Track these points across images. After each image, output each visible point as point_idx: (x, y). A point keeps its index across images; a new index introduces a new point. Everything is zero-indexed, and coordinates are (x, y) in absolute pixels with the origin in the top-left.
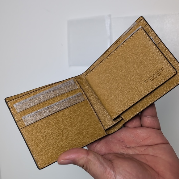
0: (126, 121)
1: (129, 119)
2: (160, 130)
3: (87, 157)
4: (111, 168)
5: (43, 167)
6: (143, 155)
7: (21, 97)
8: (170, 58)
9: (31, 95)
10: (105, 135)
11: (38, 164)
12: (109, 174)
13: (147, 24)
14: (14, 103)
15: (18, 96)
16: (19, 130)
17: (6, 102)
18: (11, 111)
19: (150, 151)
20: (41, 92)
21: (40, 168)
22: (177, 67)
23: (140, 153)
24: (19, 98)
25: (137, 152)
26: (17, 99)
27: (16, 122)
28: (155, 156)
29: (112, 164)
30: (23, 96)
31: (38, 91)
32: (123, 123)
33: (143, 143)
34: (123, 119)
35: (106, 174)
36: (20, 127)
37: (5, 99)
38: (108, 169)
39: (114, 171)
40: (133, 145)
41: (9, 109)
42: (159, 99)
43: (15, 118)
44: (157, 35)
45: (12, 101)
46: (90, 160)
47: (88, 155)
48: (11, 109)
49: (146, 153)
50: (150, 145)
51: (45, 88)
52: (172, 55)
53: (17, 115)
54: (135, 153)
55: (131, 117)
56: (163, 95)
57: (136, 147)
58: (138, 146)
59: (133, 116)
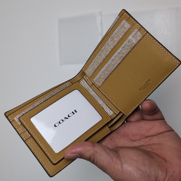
0: (127, 116)
1: (130, 113)
2: (164, 119)
3: (93, 149)
4: (117, 158)
5: (54, 174)
6: (149, 145)
7: (20, 109)
8: (159, 47)
9: (30, 106)
10: (109, 133)
11: (49, 172)
12: (115, 163)
13: (130, 16)
14: (15, 117)
15: (17, 109)
16: (24, 141)
17: (7, 117)
18: (13, 124)
19: (155, 140)
20: (40, 101)
21: (52, 176)
22: (168, 56)
23: (145, 144)
24: (18, 111)
25: (142, 143)
26: (16, 112)
27: (19, 135)
28: (160, 144)
29: (118, 154)
30: (22, 108)
31: (36, 100)
32: (125, 118)
33: (147, 134)
34: (124, 114)
35: (113, 163)
36: (25, 139)
37: (5, 114)
38: (115, 159)
39: (120, 160)
40: (138, 138)
41: (11, 122)
42: (155, 90)
43: (18, 131)
44: (142, 26)
45: (12, 115)
46: (96, 152)
47: (94, 147)
48: (12, 123)
49: (151, 143)
50: (154, 135)
51: (42, 96)
52: (160, 45)
53: (19, 127)
54: (140, 145)
55: (132, 111)
56: (159, 86)
57: (140, 139)
58: (142, 137)
59: (133, 109)
